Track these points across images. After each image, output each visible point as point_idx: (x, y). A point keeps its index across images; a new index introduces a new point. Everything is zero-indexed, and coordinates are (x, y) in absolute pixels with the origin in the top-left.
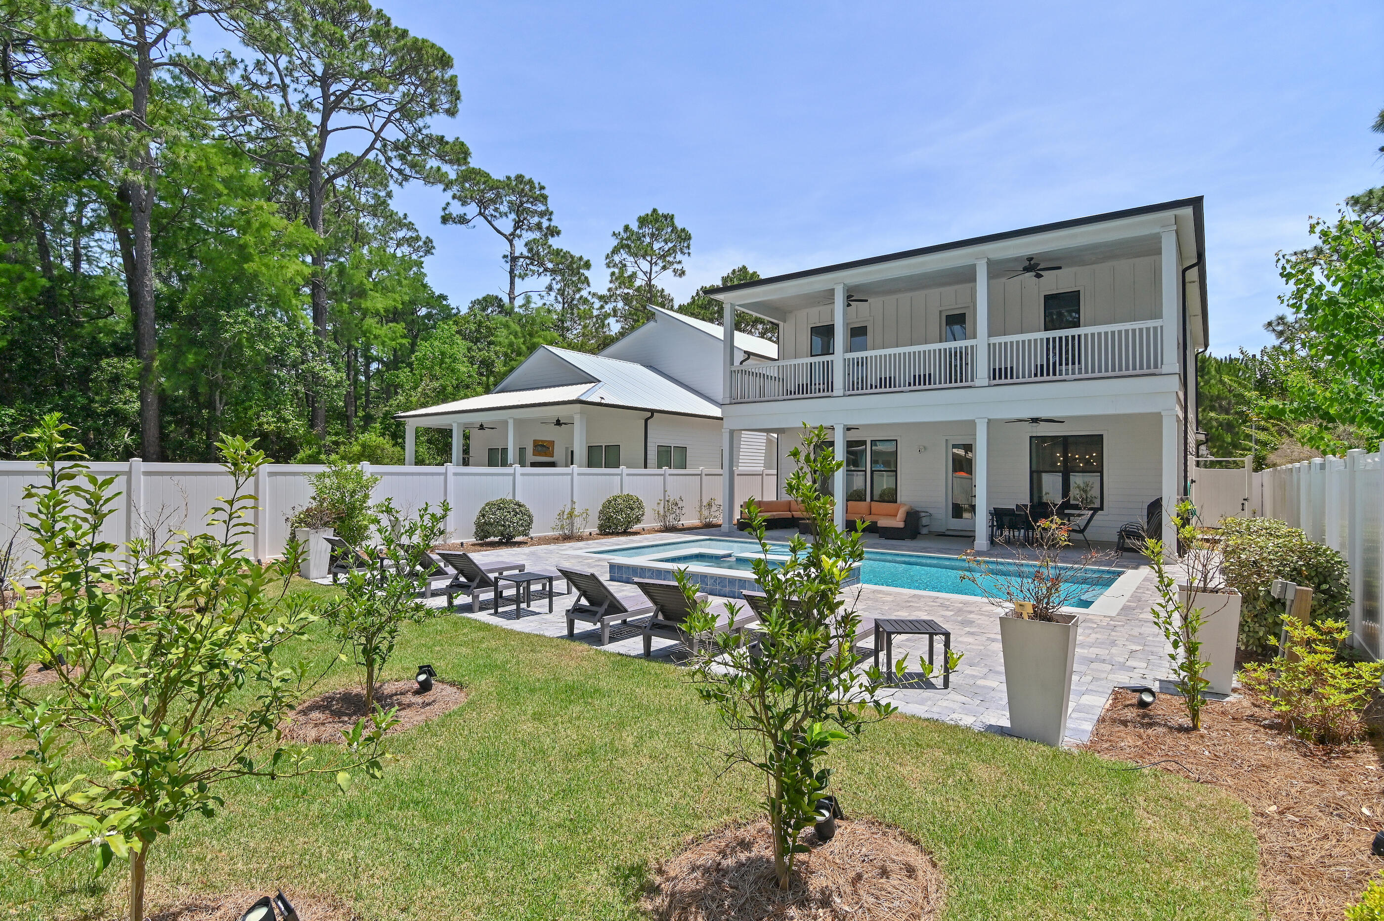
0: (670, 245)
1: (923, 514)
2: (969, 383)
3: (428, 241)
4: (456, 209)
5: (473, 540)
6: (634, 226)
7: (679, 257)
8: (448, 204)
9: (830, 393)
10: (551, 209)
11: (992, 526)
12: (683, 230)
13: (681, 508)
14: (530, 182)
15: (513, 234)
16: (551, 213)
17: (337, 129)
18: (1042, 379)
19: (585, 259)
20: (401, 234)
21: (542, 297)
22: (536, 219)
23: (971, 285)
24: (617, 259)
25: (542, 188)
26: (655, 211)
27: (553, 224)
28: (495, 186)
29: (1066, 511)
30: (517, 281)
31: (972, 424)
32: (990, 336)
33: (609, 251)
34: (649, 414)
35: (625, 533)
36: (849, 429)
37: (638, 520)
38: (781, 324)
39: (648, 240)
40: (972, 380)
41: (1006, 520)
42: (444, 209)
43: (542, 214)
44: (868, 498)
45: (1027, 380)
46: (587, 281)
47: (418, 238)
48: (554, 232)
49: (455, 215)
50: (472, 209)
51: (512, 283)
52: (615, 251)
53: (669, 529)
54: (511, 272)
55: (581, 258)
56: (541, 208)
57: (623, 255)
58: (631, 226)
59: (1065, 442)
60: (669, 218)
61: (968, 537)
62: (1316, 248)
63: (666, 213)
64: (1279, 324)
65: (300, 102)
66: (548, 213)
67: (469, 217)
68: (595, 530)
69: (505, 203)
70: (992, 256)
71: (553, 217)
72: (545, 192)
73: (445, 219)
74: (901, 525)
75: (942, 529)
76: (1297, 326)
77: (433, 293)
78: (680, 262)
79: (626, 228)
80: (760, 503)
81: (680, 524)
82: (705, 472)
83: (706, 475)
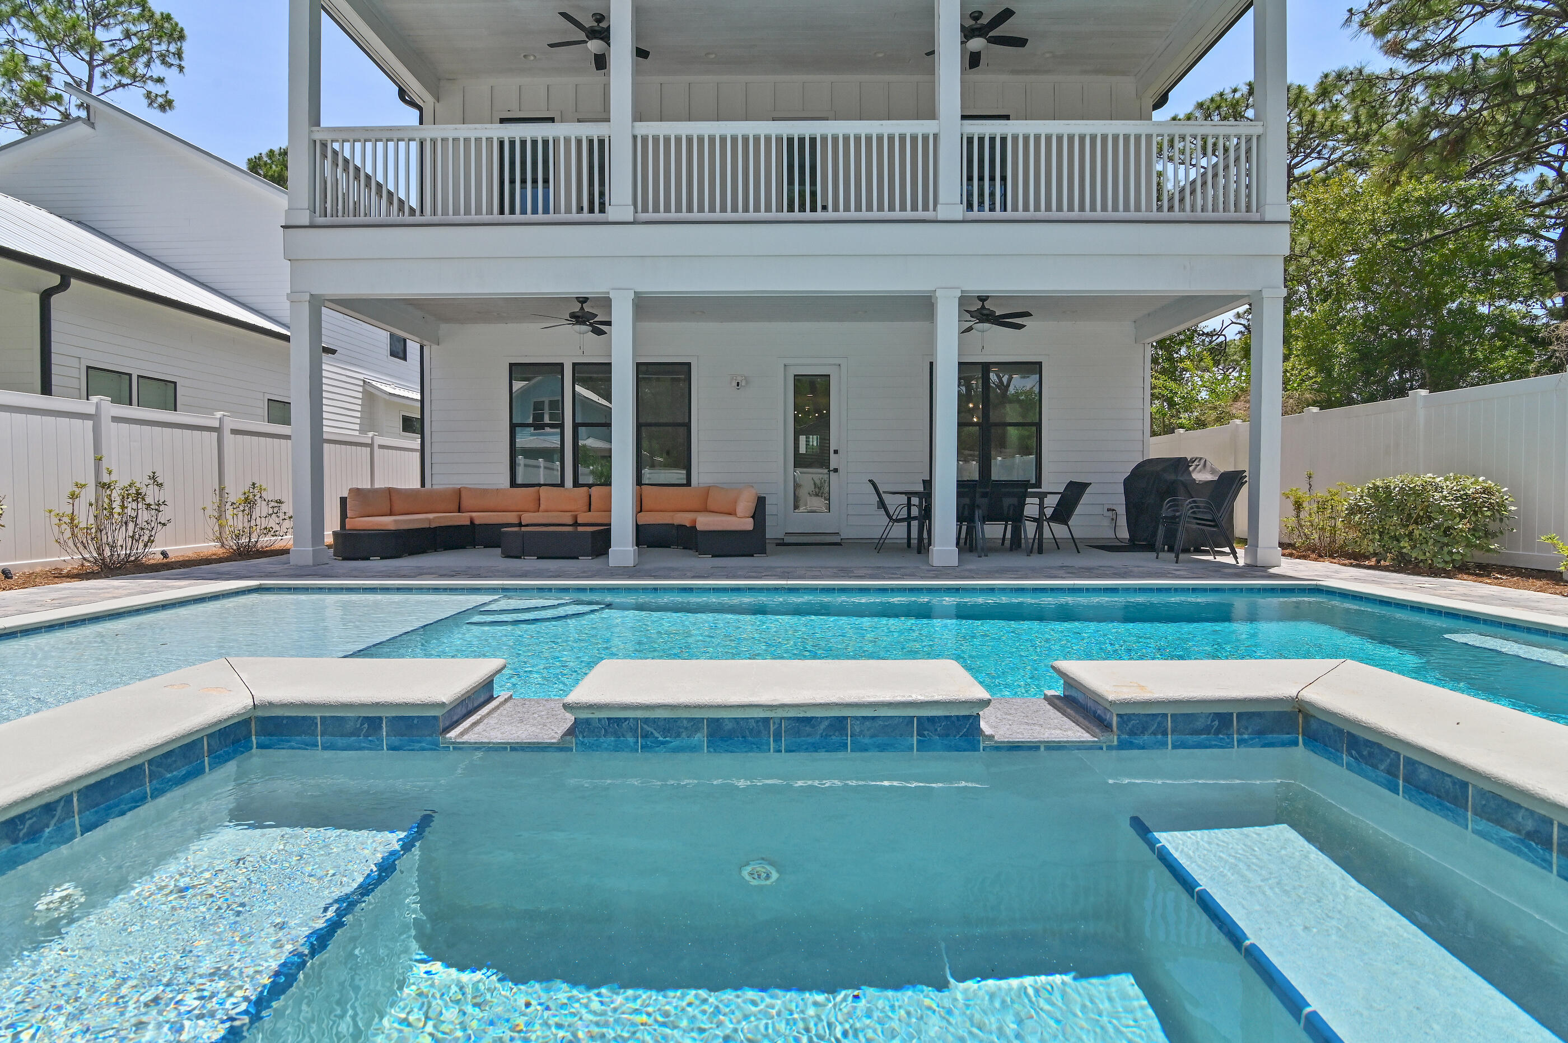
2: (922, 214)
7: (157, 69)
13: (155, 508)
34: (55, 279)
38: (430, 103)
53: (115, 569)
59: (986, 373)
78: (160, 80)
80: (390, 493)
81: (154, 553)
82: (230, 423)
83: (235, 432)
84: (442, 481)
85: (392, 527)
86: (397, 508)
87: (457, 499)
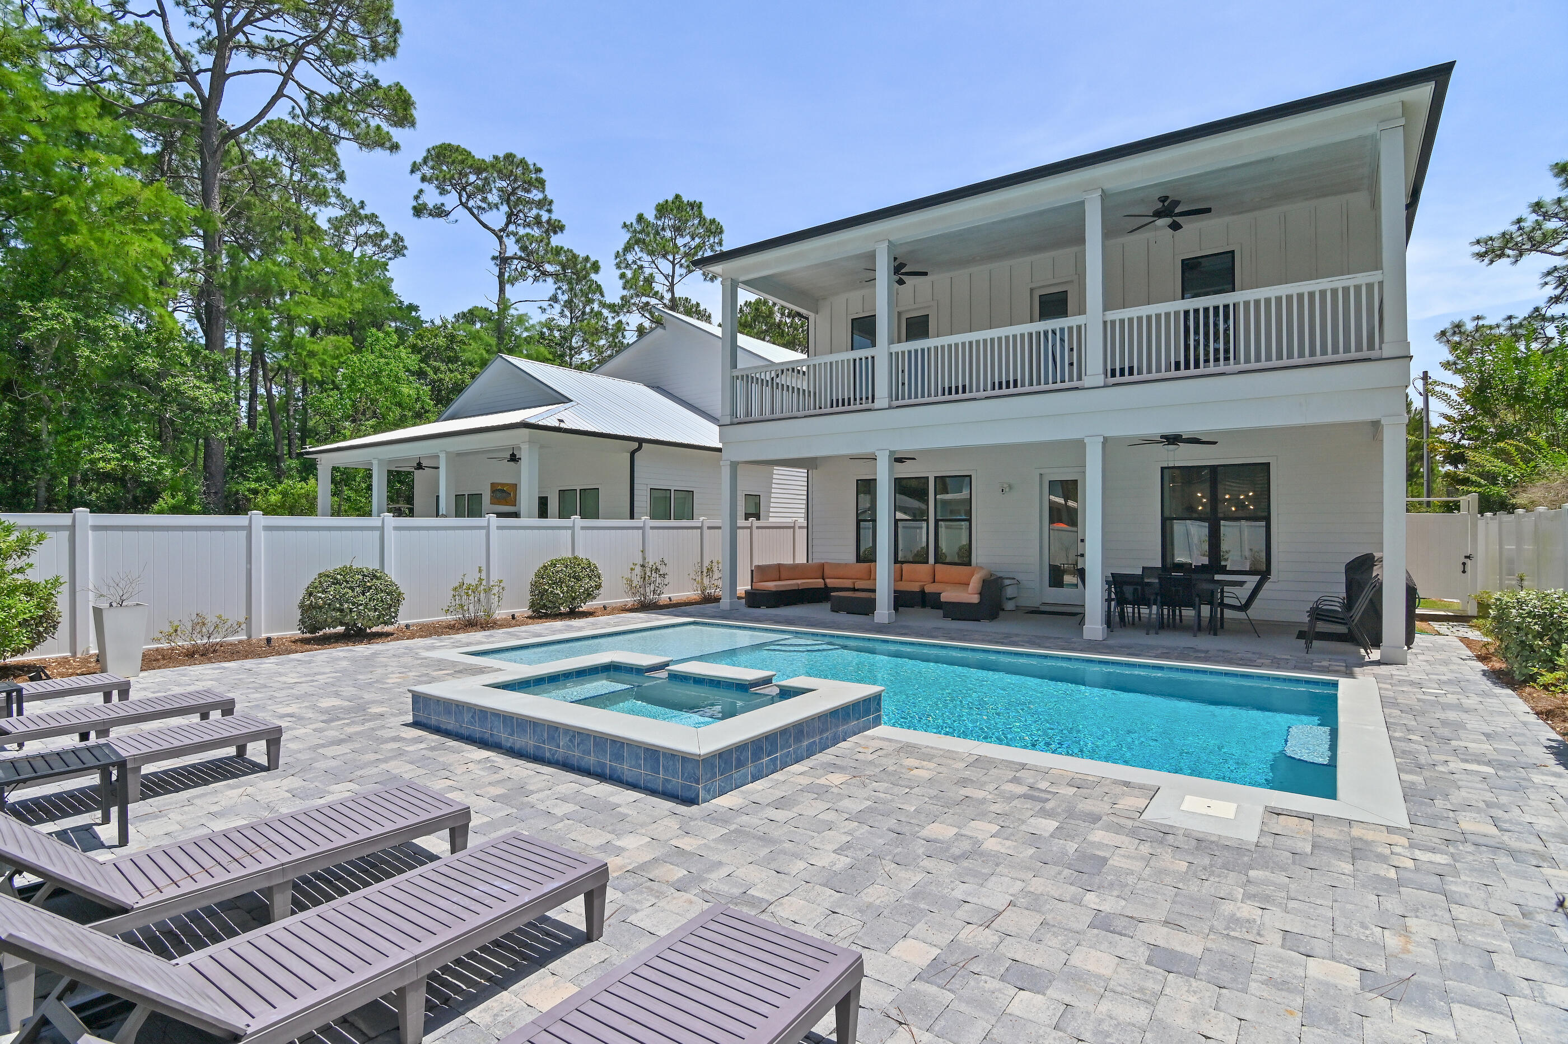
0: (697, 240)
1: (1007, 582)
2: (1075, 383)
3: (398, 239)
4: (432, 197)
5: (297, 633)
6: (650, 216)
8: (421, 191)
9: (870, 405)
10: (550, 197)
11: (1109, 600)
12: (712, 222)
13: (663, 576)
14: (523, 162)
15: (503, 230)
16: (551, 203)
17: (239, 73)
18: (1188, 373)
19: (593, 259)
20: (361, 230)
21: (544, 310)
22: (534, 212)
23: (1074, 249)
24: (630, 258)
25: (539, 170)
26: (677, 197)
27: (554, 217)
28: (479, 168)
29: (1217, 577)
30: (508, 287)
31: (1079, 445)
32: (1106, 308)
33: (620, 247)
34: (636, 445)
35: (573, 614)
36: (900, 460)
37: (589, 595)
38: (812, 316)
39: (668, 234)
40: (1080, 378)
41: (1128, 591)
42: (417, 198)
43: (541, 204)
44: (931, 560)
45: (1164, 374)
46: (599, 289)
47: (383, 235)
48: (557, 227)
49: (431, 206)
50: (451, 200)
51: (502, 290)
52: (628, 248)
53: (645, 607)
54: (501, 275)
55: (587, 259)
56: (536, 195)
57: (637, 254)
58: (646, 216)
59: (1214, 475)
60: (696, 207)
61: (1075, 615)
62: (1504, 234)
63: (692, 200)
64: (1454, 333)
65: (198, 42)
66: (545, 204)
67: (448, 208)
68: (523, 611)
69: (494, 191)
70: (1111, 186)
71: (554, 207)
72: (543, 175)
73: (419, 211)
74: (975, 599)
75: (1034, 603)
76: (1477, 335)
77: (401, 302)
79: (640, 218)
80: (779, 566)
81: (664, 598)
82: (707, 524)
83: (709, 528)
84: (817, 559)
85: (774, 589)
86: (782, 577)
87: (821, 570)
